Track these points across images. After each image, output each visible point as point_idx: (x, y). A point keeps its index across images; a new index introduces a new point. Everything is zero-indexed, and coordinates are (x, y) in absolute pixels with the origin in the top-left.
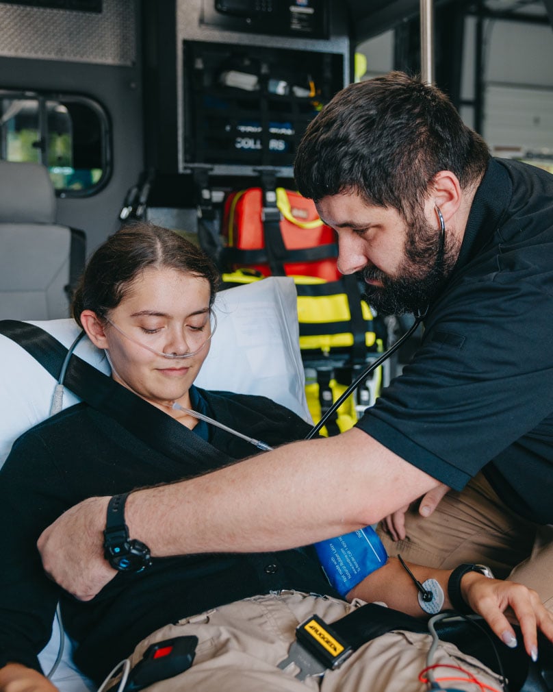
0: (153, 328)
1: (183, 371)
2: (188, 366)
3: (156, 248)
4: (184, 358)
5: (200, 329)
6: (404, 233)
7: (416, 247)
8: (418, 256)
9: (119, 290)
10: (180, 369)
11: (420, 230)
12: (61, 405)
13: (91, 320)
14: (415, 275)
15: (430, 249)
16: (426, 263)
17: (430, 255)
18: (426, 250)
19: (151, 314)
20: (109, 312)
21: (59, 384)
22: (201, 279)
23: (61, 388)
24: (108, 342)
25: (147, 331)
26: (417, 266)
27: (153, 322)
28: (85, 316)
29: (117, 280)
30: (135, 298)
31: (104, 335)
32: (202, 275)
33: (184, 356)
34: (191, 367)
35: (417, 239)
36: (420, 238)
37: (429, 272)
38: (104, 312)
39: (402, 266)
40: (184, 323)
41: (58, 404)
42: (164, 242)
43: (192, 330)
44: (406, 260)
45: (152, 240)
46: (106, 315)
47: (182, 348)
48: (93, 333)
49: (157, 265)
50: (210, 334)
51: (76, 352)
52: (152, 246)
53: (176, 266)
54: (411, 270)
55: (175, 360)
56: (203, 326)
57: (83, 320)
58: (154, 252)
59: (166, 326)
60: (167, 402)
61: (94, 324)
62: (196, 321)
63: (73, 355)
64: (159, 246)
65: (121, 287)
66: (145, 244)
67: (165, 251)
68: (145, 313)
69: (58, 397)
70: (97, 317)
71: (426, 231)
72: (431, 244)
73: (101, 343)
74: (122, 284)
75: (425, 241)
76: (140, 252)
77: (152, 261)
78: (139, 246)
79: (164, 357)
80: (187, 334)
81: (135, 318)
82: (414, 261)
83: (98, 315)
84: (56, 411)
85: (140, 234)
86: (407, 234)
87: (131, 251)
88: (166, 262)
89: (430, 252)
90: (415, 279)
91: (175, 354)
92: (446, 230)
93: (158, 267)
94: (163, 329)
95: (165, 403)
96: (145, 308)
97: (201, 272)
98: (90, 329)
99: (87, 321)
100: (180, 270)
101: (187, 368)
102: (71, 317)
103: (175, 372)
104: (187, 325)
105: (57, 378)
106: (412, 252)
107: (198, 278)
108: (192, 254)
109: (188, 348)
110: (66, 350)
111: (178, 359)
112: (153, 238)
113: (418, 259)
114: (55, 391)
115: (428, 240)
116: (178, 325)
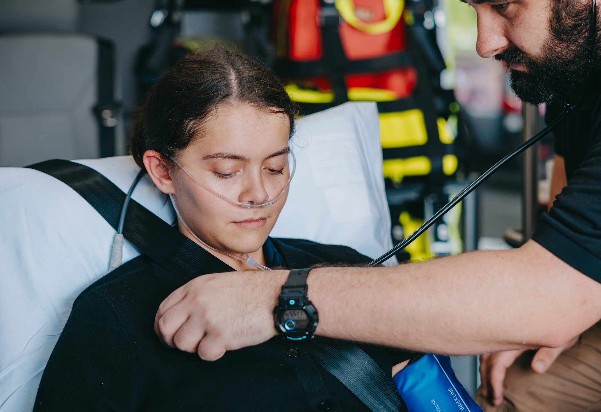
0: (228, 172)
1: (261, 222)
2: (266, 216)
3: (230, 80)
4: (262, 207)
5: (280, 172)
6: (548, 9)
7: (562, 25)
8: (566, 35)
9: (188, 127)
10: (257, 220)
11: (567, 5)
12: (121, 258)
13: (155, 162)
14: (562, 55)
15: (580, 25)
16: (576, 40)
17: (578, 33)
18: (574, 27)
19: (226, 157)
20: (176, 154)
21: (119, 233)
22: (281, 115)
23: (120, 237)
24: (176, 185)
25: (220, 175)
26: (565, 45)
27: (227, 166)
28: (148, 157)
29: (187, 117)
30: (207, 138)
31: (169, 178)
32: (282, 110)
33: (261, 205)
34: (269, 217)
35: (564, 14)
36: (567, 13)
37: (578, 51)
38: (172, 154)
39: (547, 46)
40: (261, 166)
41: (117, 256)
42: (239, 73)
43: (270, 174)
44: (551, 39)
45: (225, 69)
46: (174, 156)
47: (260, 196)
48: (157, 175)
49: (232, 100)
50: (289, 178)
51: (134, 197)
52: (224, 77)
53: (254, 101)
54: (558, 49)
55: (252, 210)
56: (283, 169)
57: (146, 161)
58: (227, 85)
59: (241, 170)
60: (239, 255)
61: (158, 165)
62: (275, 163)
63: (131, 201)
64: (233, 77)
65: (191, 124)
66: (218, 76)
67: (241, 84)
68: (219, 155)
69: (117, 247)
70: (163, 158)
71: (573, 6)
72: (581, 19)
73: (166, 187)
74: (192, 122)
75: (574, 17)
76: (212, 84)
77: (227, 96)
78: (210, 78)
79: (240, 206)
80: (264, 178)
81: (207, 161)
82: (561, 40)
83: (163, 156)
84: (116, 265)
85: (212, 62)
86: (552, 10)
87: (202, 84)
88: (242, 97)
89: (579, 29)
90: (563, 59)
91: (252, 202)
92: (597, 5)
93: (233, 103)
94: (238, 173)
95: (237, 257)
96: (218, 150)
97: (281, 107)
98: (154, 172)
99: (150, 162)
100: (258, 106)
101: (264, 219)
102: (128, 154)
103: (252, 223)
104: (264, 168)
105: (116, 227)
106: (558, 30)
107: (278, 114)
108: (271, 85)
109: (267, 196)
110: (124, 195)
111: (256, 208)
112: (226, 67)
113: (564, 37)
114: (114, 241)
115: (577, 16)
116: (255, 169)
